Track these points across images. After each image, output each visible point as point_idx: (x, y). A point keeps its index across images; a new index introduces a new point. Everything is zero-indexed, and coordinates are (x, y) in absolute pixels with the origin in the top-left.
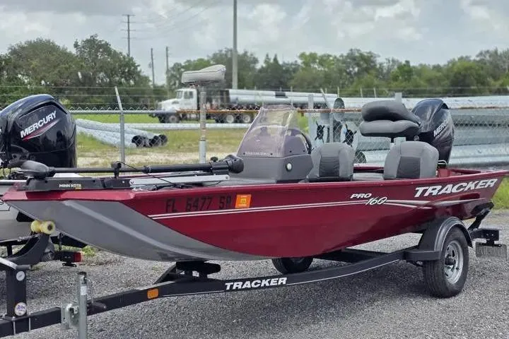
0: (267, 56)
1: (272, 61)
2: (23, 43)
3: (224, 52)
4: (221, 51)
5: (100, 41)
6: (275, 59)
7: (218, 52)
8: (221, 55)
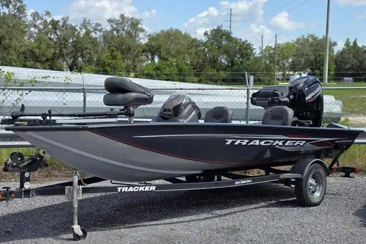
0: (348, 40)
1: (352, 44)
2: (159, 31)
3: (306, 37)
4: (303, 36)
5: (225, 31)
6: (355, 43)
7: (301, 37)
8: (304, 39)
